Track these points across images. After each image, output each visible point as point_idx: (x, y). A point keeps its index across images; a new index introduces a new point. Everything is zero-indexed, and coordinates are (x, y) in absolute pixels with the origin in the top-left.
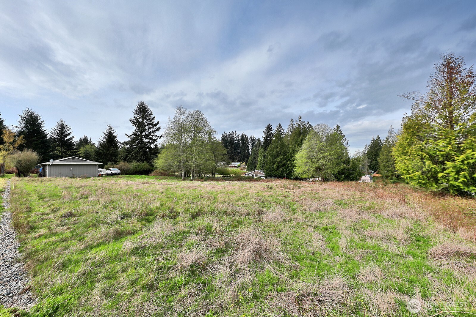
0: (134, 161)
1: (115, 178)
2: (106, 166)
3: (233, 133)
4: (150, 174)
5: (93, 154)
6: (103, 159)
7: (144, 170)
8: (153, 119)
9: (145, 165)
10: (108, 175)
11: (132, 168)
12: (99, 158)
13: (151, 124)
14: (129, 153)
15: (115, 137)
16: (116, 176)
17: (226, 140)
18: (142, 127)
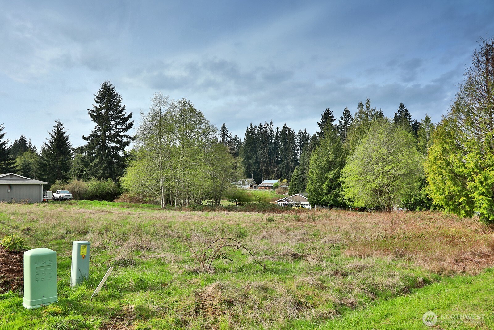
0: (93, 178)
1: (64, 205)
2: (53, 187)
3: (266, 125)
4: (116, 200)
5: (34, 167)
6: (48, 175)
7: (107, 193)
8: (123, 109)
9: (109, 184)
10: (56, 200)
11: (89, 189)
12: (43, 173)
13: (120, 118)
14: (87, 165)
15: (66, 139)
16: (66, 201)
17: (254, 139)
18: (106, 123)
